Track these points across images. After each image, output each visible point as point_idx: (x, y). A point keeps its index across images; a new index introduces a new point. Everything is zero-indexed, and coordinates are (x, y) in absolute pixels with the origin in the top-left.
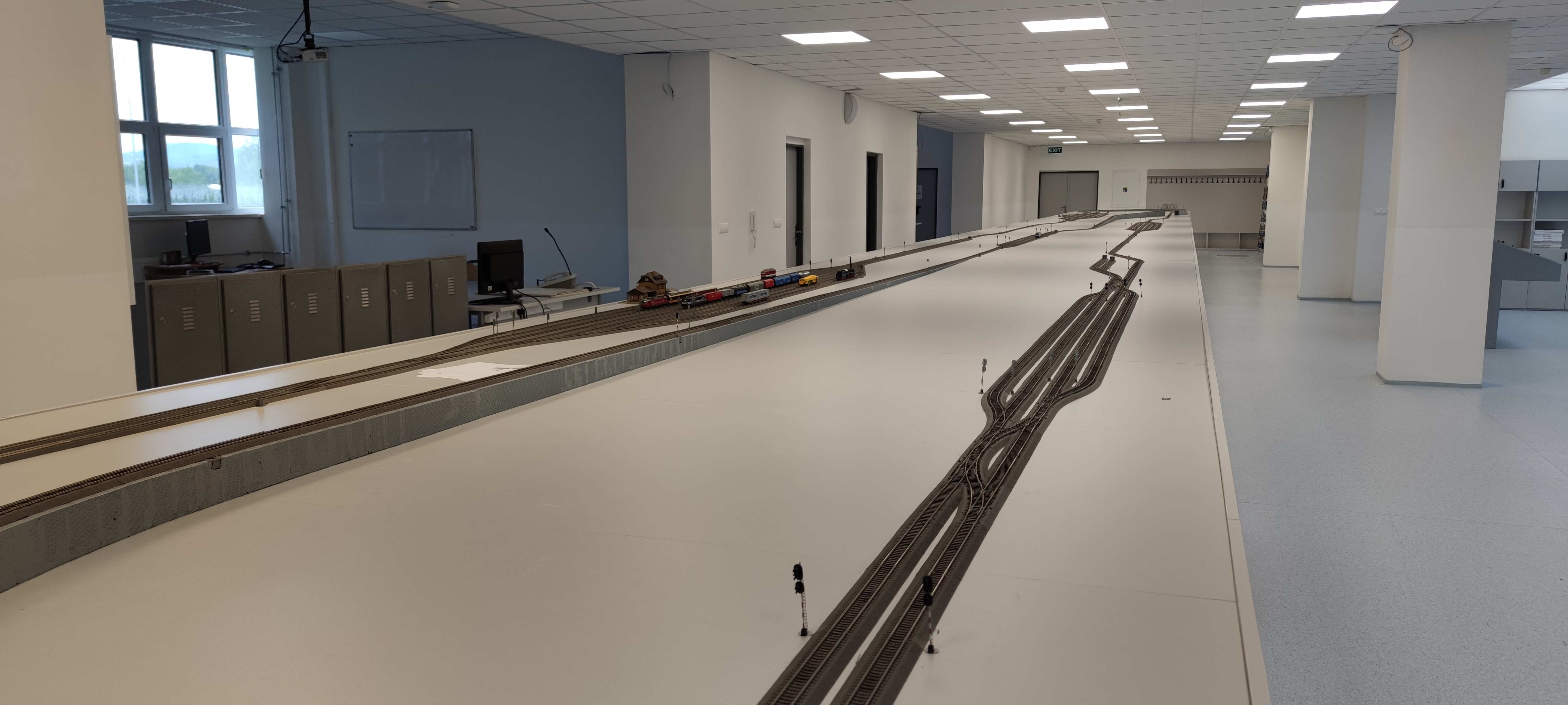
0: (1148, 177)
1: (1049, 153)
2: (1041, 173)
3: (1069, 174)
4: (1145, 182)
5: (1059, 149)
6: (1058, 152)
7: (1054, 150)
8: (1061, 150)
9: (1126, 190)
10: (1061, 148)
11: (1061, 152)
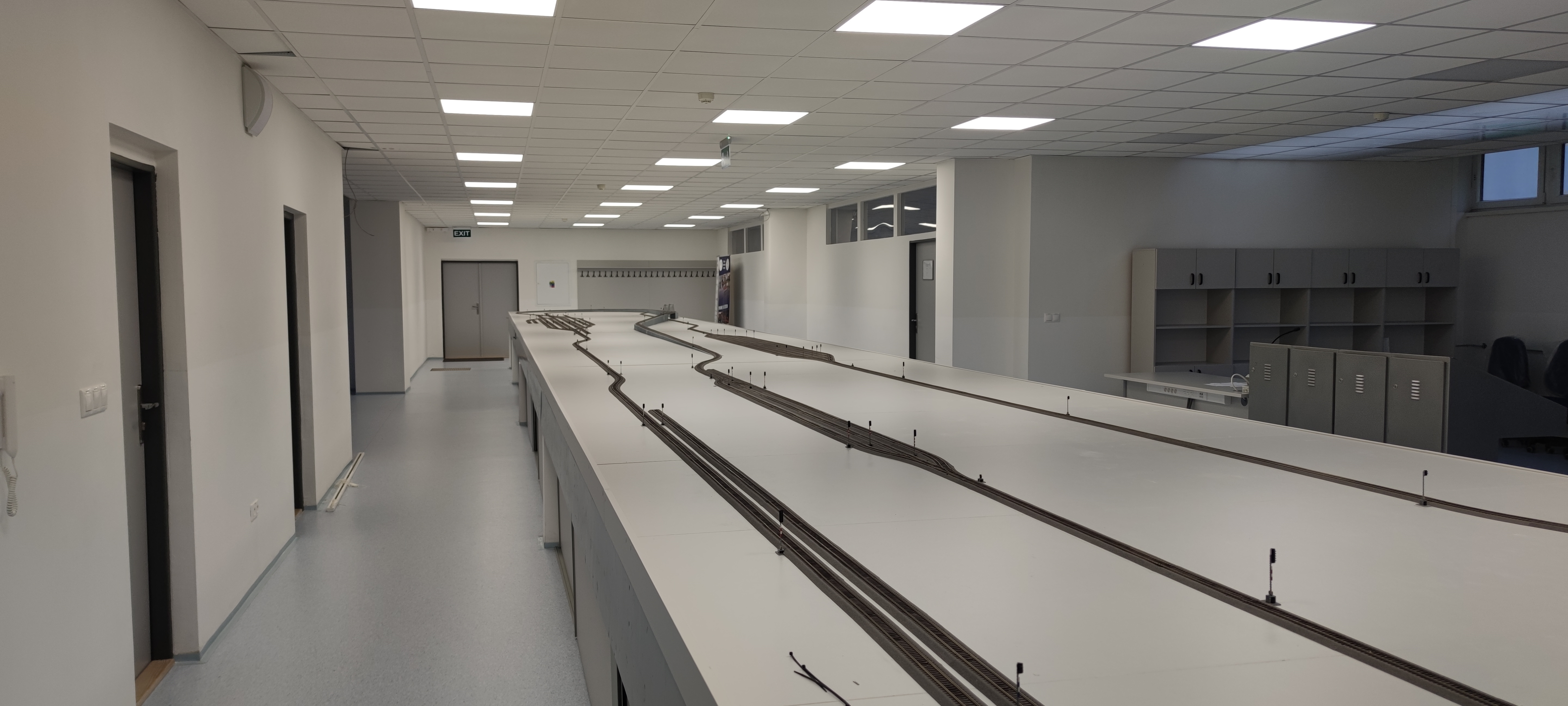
0: (578, 269)
1: (454, 236)
2: (443, 262)
3: (480, 264)
4: (574, 275)
5: (467, 232)
6: (466, 236)
7: (461, 233)
8: (470, 233)
9: (552, 285)
10: (470, 230)
11: (469, 236)
